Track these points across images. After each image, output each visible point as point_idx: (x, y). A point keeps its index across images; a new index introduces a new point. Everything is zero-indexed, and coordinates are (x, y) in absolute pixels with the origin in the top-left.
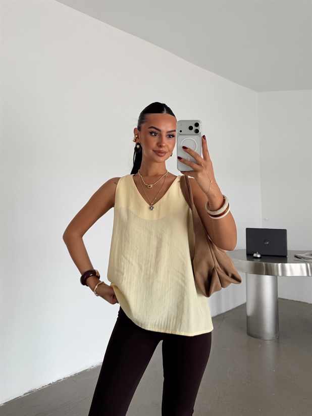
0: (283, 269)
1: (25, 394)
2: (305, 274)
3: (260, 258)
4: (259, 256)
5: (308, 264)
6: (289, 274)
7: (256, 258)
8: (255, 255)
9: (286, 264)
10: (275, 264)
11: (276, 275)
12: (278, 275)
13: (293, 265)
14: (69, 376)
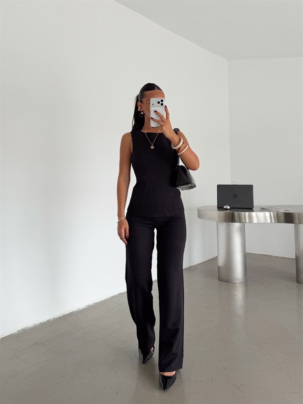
0: (250, 217)
1: (18, 331)
2: (269, 221)
3: (230, 209)
4: (229, 208)
5: (272, 213)
6: (255, 221)
7: (226, 209)
8: (225, 207)
9: (253, 213)
10: (243, 213)
11: (244, 222)
12: (246, 222)
13: (259, 213)
14: (58, 317)
